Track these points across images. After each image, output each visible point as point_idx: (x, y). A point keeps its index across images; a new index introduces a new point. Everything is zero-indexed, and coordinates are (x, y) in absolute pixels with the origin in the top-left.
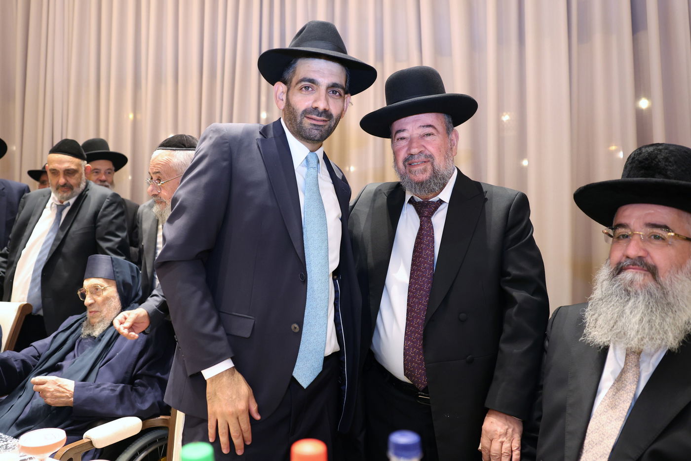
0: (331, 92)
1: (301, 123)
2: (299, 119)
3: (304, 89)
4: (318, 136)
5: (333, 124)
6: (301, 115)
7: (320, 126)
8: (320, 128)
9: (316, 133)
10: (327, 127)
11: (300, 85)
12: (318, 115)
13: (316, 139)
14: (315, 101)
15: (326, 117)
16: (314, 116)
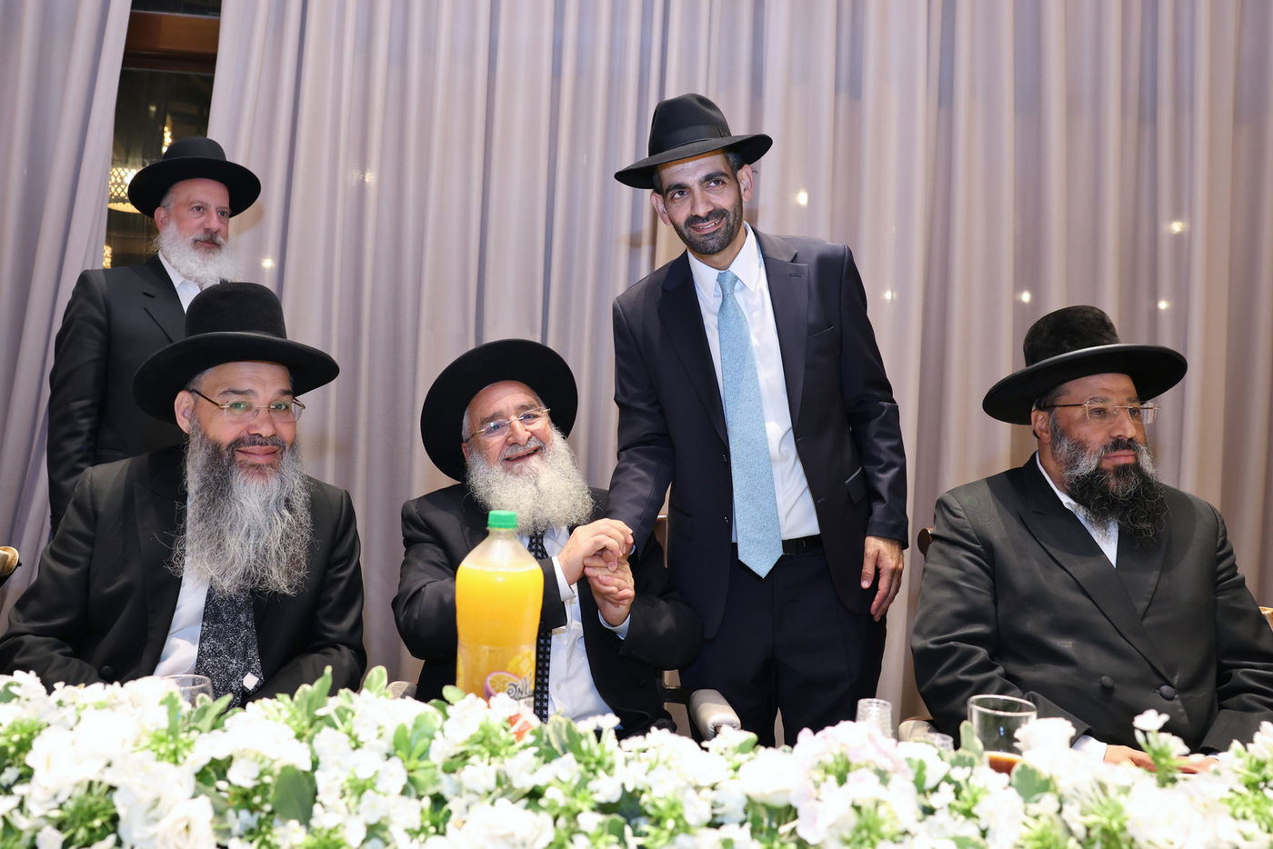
0: (713, 184)
1: (691, 237)
2: (686, 233)
3: (677, 196)
4: (717, 246)
5: (731, 220)
6: (686, 228)
7: (714, 232)
8: (716, 235)
9: (713, 243)
10: (723, 229)
11: (669, 196)
12: (703, 222)
13: (715, 250)
14: (693, 207)
15: (717, 217)
16: (701, 224)
